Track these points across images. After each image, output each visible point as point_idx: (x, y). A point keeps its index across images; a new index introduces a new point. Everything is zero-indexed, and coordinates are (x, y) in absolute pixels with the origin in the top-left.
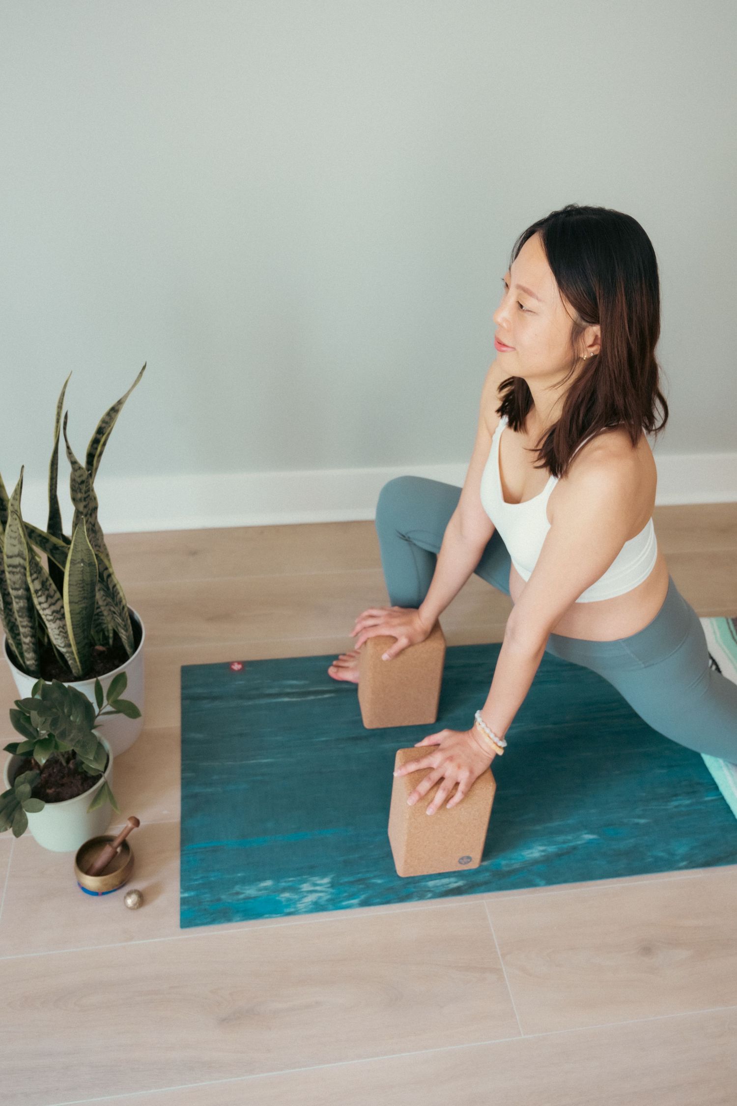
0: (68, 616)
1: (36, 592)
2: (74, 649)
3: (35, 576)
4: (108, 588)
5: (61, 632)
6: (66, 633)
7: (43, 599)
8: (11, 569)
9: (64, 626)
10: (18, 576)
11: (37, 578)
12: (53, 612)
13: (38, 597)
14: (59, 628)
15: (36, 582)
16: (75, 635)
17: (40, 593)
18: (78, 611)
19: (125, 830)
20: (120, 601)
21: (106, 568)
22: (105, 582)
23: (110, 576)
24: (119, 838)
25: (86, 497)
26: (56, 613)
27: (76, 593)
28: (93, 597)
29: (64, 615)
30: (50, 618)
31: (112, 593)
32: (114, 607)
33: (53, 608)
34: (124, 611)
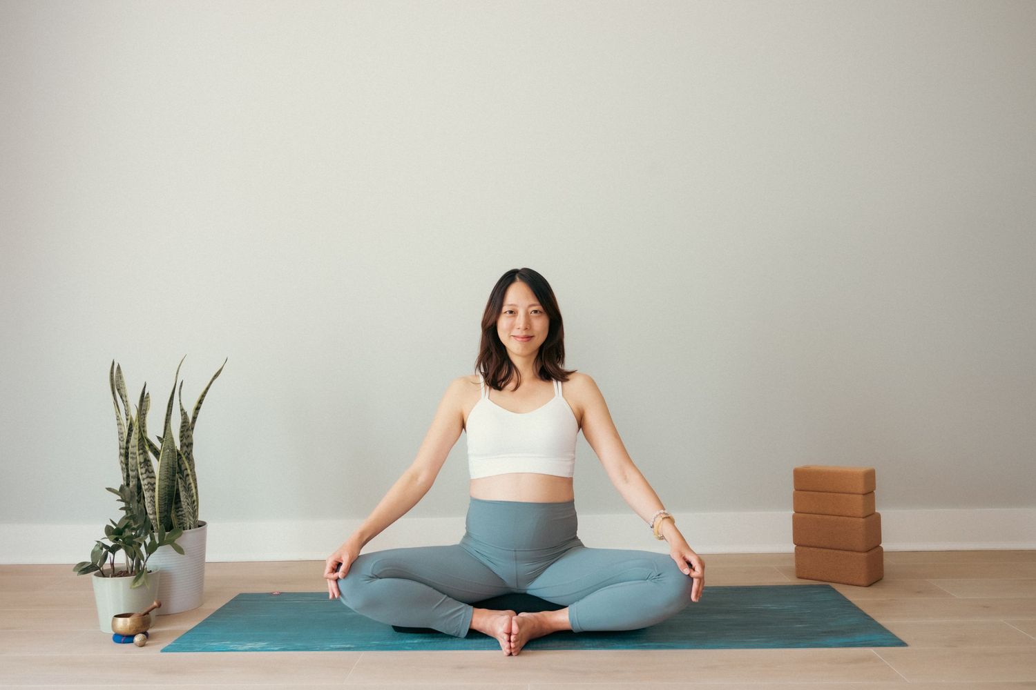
0: (157, 489)
1: (141, 463)
2: (157, 516)
3: (141, 451)
4: (186, 483)
5: (151, 500)
6: (154, 502)
7: (143, 470)
8: (132, 455)
9: (154, 497)
10: (135, 461)
11: (142, 454)
12: (149, 483)
13: (141, 468)
14: (151, 497)
15: (141, 456)
16: (159, 505)
17: (142, 465)
18: (163, 487)
19: (151, 607)
20: (193, 496)
21: (186, 469)
22: (184, 477)
23: (188, 475)
24: (145, 611)
25: (186, 434)
26: (151, 484)
27: (163, 473)
28: (174, 480)
29: (155, 488)
30: (146, 487)
31: (188, 489)
32: (190, 502)
33: (149, 480)
34: (194, 504)
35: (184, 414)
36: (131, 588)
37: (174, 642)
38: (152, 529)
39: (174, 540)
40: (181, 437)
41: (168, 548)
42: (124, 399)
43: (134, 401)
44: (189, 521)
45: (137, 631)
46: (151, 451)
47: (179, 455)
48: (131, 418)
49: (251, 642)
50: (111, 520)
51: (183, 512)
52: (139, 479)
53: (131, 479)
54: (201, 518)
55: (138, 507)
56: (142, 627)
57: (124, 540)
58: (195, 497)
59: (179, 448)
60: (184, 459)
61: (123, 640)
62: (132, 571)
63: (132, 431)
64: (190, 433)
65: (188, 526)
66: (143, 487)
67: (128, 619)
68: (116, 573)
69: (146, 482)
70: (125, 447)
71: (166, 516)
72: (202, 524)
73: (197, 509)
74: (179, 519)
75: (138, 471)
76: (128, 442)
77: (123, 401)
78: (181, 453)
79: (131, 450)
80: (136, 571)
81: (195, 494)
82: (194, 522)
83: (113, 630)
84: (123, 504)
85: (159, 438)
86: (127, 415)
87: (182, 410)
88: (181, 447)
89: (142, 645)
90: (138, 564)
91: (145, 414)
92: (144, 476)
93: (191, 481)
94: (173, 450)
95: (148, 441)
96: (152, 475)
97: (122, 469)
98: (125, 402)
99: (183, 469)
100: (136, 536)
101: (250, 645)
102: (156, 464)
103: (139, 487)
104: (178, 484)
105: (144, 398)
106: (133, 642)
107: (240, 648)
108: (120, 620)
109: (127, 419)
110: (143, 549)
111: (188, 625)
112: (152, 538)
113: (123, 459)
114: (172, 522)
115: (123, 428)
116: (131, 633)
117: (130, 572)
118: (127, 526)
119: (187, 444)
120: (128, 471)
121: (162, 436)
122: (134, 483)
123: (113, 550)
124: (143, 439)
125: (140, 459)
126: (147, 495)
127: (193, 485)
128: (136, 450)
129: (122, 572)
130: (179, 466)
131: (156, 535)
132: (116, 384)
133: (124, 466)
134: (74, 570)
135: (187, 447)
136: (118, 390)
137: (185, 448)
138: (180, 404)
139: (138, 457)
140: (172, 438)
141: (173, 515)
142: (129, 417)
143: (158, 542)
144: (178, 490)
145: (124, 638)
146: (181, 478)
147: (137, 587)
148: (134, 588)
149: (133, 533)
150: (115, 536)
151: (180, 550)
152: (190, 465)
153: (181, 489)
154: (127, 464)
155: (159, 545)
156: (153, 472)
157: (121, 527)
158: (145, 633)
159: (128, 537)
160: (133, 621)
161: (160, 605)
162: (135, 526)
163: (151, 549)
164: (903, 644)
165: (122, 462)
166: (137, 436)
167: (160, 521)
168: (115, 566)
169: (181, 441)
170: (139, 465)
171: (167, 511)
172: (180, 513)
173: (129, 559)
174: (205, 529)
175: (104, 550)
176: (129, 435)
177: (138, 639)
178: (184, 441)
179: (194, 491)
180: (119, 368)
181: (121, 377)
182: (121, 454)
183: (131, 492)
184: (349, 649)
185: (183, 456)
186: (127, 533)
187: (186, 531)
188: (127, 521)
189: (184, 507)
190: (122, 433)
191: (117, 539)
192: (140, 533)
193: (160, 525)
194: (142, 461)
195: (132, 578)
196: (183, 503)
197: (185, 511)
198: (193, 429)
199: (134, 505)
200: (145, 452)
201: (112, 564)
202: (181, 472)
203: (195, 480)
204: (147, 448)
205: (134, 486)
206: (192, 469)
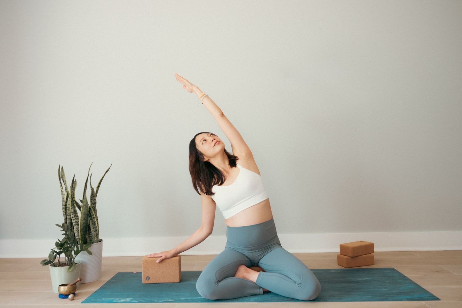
1: (72, 212)
2: (80, 237)
3: (72, 207)
4: (93, 221)
5: (77, 230)
6: (78, 230)
7: (73, 216)
8: (68, 209)
9: (78, 228)
10: (69, 211)
12: (76, 222)
13: (73, 214)
14: (77, 228)
16: (81, 232)
18: (82, 223)
19: (77, 281)
20: (96, 228)
21: (93, 215)
22: (92, 219)
23: (94, 218)
24: (74, 283)
25: (93, 198)
26: (77, 222)
27: (83, 217)
28: (87, 220)
29: (79, 224)
30: (75, 223)
31: (94, 224)
32: (95, 230)
33: (76, 220)
34: (97, 231)
35: (92, 189)
36: (67, 272)
37: (87, 298)
38: (77, 243)
39: (88, 249)
40: (91, 200)
41: (85, 252)
42: (65, 182)
43: (69, 183)
44: (94, 239)
45: (70, 292)
46: (77, 207)
47: (90, 208)
48: (68, 191)
49: (124, 298)
50: (58, 239)
51: (92, 235)
52: (71, 220)
53: (68, 220)
54: (100, 237)
55: (71, 233)
56: (72, 291)
57: (64, 249)
58: (97, 228)
59: (90, 205)
60: (92, 210)
61: (63, 297)
62: (68, 263)
63: (68, 197)
64: (95, 198)
65: (94, 241)
66: (73, 223)
67: (66, 287)
68: (61, 265)
69: (74, 221)
70: (65, 204)
71: (84, 237)
72: (100, 241)
73: (98, 233)
74: (90, 238)
75: (71, 216)
76: (66, 202)
77: (64, 183)
78: (91, 207)
79: (68, 206)
80: (70, 264)
81: (97, 227)
82: (97, 240)
83: (59, 292)
84: (64, 232)
85: (80, 200)
86: (66, 190)
87: (91, 187)
88: (91, 204)
89: (73, 300)
90: (71, 260)
91: (74, 189)
92: (74, 218)
93: (96, 220)
94: (87, 206)
95: (76, 202)
96: (77, 218)
97: (64, 215)
98: (65, 184)
99: (92, 214)
100: (70, 247)
101: (124, 300)
102: (79, 213)
103: (71, 223)
104: (89, 222)
105: (74, 182)
106: (68, 298)
107: (119, 301)
108: (62, 287)
109: (66, 192)
110: (73, 253)
111: (94, 289)
112: (77, 248)
113: (64, 210)
114: (86, 239)
115: (64, 196)
116: (67, 293)
117: (67, 264)
118: (65, 242)
119: (94, 203)
120: (66, 215)
121: (82, 200)
122: (69, 221)
123: (59, 254)
124: (73, 201)
125: (72, 210)
126: (75, 227)
127: (96, 222)
128: (70, 206)
129: (63, 264)
130: (90, 214)
131: (79, 246)
132: (61, 175)
133: (65, 214)
134: (41, 263)
135: (94, 204)
136: (62, 178)
137: (93, 205)
138: (91, 184)
139: (71, 210)
140: (87, 201)
141: (87, 236)
142: (67, 191)
143: (80, 249)
144: (89, 224)
145: (64, 296)
146: (91, 219)
147: (70, 271)
148: (69, 272)
149: (69, 245)
150: (60, 247)
151: (90, 253)
152: (95, 213)
153: (91, 224)
154: (66, 213)
155: (81, 251)
156: (78, 216)
157: (63, 243)
158: (74, 294)
159: (66, 247)
160: (68, 288)
161: (81, 280)
162: (69, 243)
163: (77, 253)
164: (438, 299)
165: (63, 211)
166: (70, 200)
167: (81, 239)
168: (60, 261)
169: (91, 202)
170: (71, 213)
171: (84, 235)
172: (90, 235)
173: (67, 258)
174: (102, 243)
175: (55, 254)
176: (67, 199)
177: (70, 296)
178: (92, 202)
179: (97, 225)
180: (62, 168)
181: (63, 172)
182: (63, 208)
183: (68, 226)
184: (171, 302)
185: (92, 209)
186: (66, 246)
187: (93, 244)
188: (66, 240)
189: (92, 232)
190: (64, 198)
191: (61, 249)
192: (72, 245)
193: (81, 241)
194: (73, 211)
195: (68, 267)
196: (92, 231)
197: (93, 234)
198: (96, 196)
199: (68, 233)
200: (74, 207)
201: (59, 260)
202: (91, 216)
203: (97, 220)
204: (75, 205)
205: (69, 223)
206: (96, 215)
